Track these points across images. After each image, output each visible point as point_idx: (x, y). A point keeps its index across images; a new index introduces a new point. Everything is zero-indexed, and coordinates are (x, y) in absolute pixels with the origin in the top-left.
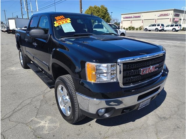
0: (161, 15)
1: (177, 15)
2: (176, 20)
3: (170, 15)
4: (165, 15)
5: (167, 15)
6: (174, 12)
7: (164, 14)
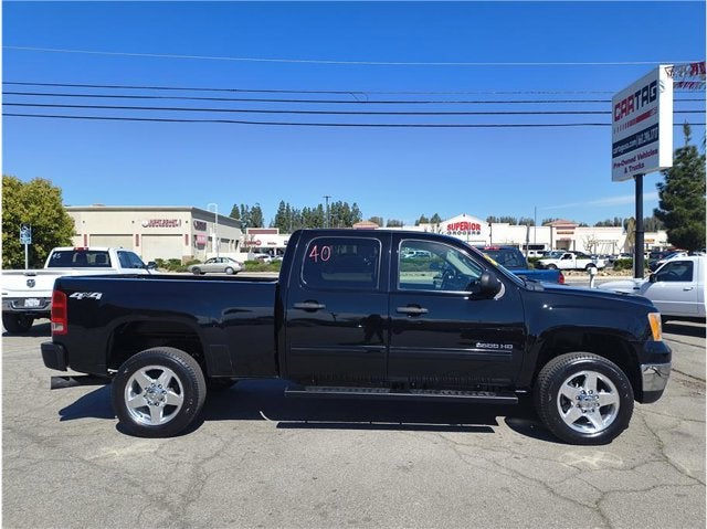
0: (153, 223)
1: (201, 227)
2: (200, 239)
3: (183, 223)
4: (166, 223)
5: (173, 223)
6: (193, 216)
7: (162, 218)
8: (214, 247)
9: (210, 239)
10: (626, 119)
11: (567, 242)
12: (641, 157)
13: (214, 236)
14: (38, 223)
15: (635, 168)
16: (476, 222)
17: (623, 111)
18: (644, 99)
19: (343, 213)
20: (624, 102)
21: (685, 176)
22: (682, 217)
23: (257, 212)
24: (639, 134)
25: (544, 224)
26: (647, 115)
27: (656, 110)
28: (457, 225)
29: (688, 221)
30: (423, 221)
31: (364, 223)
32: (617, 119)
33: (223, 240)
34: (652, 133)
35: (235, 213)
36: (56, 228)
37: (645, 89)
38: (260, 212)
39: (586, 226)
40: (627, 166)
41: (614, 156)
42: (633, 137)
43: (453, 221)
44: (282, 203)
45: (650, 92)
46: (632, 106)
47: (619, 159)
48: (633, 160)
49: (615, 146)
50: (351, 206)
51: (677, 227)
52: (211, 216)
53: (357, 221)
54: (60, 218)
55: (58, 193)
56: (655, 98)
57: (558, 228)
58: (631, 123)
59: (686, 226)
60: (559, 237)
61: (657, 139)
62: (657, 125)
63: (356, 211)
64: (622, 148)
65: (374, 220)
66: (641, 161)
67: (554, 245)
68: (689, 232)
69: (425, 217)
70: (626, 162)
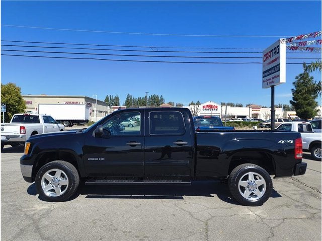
0: (67, 103)
3: (81, 103)
4: (73, 103)
5: (76, 103)
6: (86, 101)
7: (71, 101)
8: (95, 114)
9: (93, 111)
10: (268, 61)
11: (257, 115)
12: (273, 78)
13: (95, 109)
14: (9, 103)
15: (271, 83)
16: (216, 105)
17: (267, 58)
18: (275, 53)
19: (156, 100)
20: (267, 54)
21: (303, 86)
22: (302, 104)
23: (117, 99)
24: (272, 68)
25: (247, 106)
26: (275, 60)
27: (279, 58)
28: (207, 106)
29: (305, 106)
30: (192, 104)
31: (165, 105)
32: (264, 61)
33: (100, 112)
34: (277, 68)
35: (107, 99)
36: (18, 105)
37: (275, 48)
38: (118, 99)
39: (266, 107)
40: (268, 82)
41: (263, 77)
42: (270, 69)
43: (205, 104)
44: (129, 95)
45: (277, 50)
46: (270, 56)
47: (265, 78)
48: (270, 79)
49: (264, 73)
50: (160, 97)
51: (300, 108)
52: (94, 101)
53: (163, 103)
54: (20, 100)
55: (19, 89)
56: (278, 53)
57: (252, 108)
58: (270, 63)
59: (304, 108)
60: (253, 112)
61: (279, 70)
62: (279, 64)
63: (162, 99)
64: (266, 74)
65: (170, 103)
66: (273, 80)
67: (251, 116)
68: (305, 111)
69: (194, 102)
70: (268, 80)
